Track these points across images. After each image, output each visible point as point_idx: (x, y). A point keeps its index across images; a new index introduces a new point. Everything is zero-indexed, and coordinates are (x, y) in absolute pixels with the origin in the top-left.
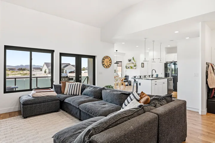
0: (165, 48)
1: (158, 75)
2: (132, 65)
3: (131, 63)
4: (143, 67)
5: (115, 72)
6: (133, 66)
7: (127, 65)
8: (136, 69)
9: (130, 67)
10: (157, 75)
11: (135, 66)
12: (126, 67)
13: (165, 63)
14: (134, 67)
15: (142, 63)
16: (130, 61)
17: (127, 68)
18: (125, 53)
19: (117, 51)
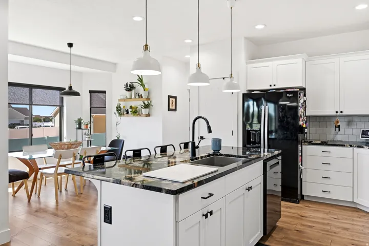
0: (246, 38)
1: (220, 141)
2: (138, 103)
3: (133, 97)
4: (175, 110)
5: (80, 128)
6: (139, 107)
7: (122, 105)
8: (148, 115)
9: (130, 110)
10: (217, 143)
11: (147, 106)
12: (119, 109)
13: (243, 94)
14: (145, 111)
15: (170, 97)
16: (130, 88)
17: (120, 115)
18: (115, 64)
19: (70, 45)
